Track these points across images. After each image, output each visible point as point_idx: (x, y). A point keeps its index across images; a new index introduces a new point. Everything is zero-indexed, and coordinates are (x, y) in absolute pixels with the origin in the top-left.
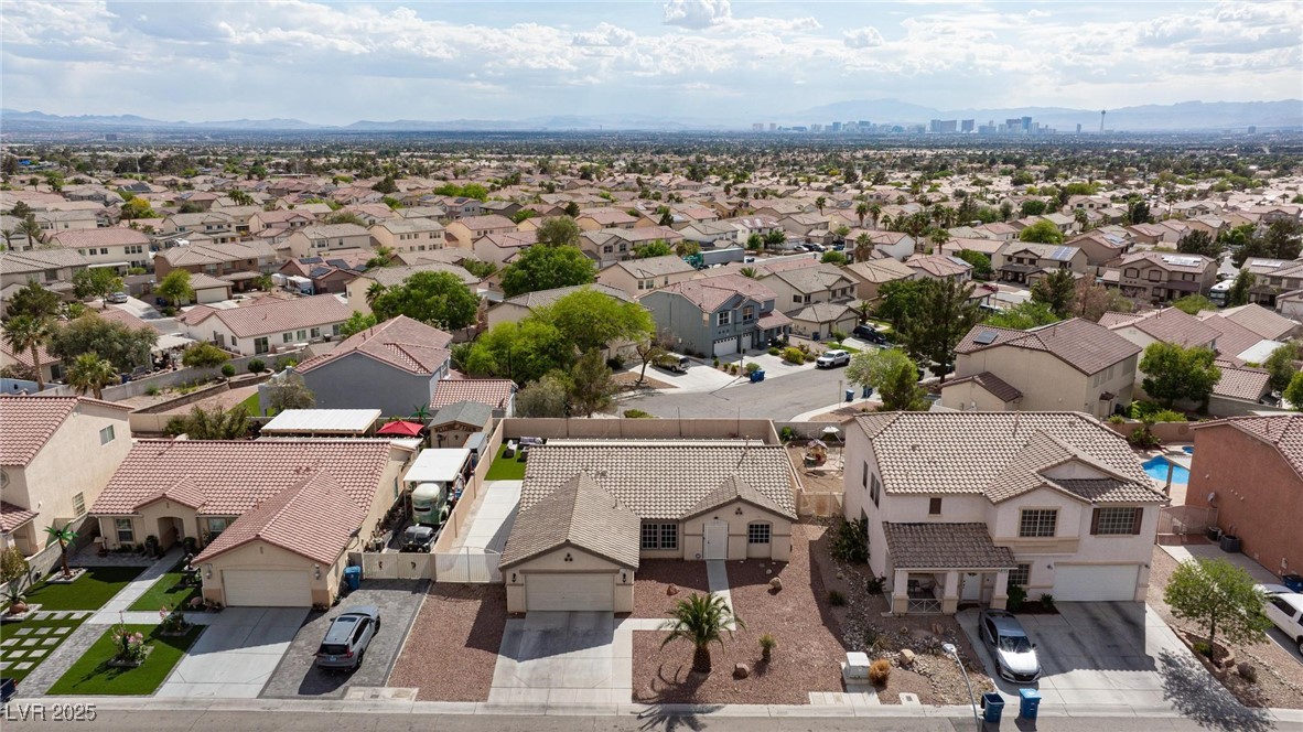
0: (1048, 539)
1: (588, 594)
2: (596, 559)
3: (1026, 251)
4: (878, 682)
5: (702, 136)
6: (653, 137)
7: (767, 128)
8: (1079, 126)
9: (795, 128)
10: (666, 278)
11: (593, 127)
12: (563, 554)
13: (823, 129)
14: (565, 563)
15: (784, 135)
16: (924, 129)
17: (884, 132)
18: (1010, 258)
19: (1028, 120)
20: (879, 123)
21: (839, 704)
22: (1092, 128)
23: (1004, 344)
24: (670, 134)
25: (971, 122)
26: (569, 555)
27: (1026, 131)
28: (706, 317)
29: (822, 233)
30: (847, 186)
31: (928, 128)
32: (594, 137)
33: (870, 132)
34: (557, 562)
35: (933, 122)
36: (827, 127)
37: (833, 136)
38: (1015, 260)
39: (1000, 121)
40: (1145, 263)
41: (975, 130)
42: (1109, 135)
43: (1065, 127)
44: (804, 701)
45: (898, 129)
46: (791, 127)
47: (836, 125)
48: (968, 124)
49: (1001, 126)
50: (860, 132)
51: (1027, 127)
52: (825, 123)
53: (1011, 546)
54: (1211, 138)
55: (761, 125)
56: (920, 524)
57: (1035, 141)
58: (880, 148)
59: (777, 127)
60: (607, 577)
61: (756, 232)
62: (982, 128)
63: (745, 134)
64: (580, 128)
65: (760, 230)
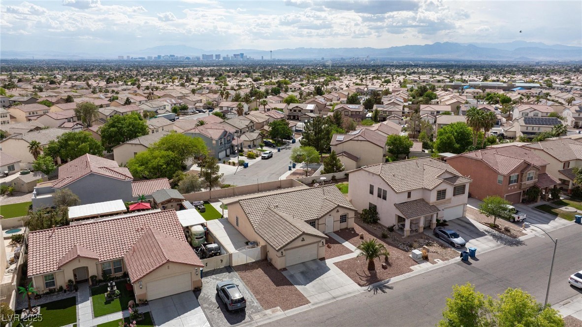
0: (444, 200)
1: (308, 254)
2: (313, 237)
3: (297, 107)
4: (425, 258)
5: (93, 62)
6: (66, 63)
7: (125, 58)
8: (262, 57)
9: (139, 58)
10: (163, 128)
11: (29, 57)
12: (301, 238)
13: (153, 58)
14: (301, 242)
15: (135, 62)
16: (200, 58)
17: (182, 60)
18: (291, 110)
19: (242, 54)
20: (179, 56)
21: (421, 269)
22: (267, 58)
23: (350, 140)
24: (75, 61)
25: (219, 55)
26: (303, 238)
27: (242, 59)
28: (214, 142)
29: (202, 105)
30: (187, 84)
31: (201, 58)
32: (31, 63)
33: (176, 60)
34: (299, 243)
35: (203, 55)
36: (155, 58)
37: (159, 62)
38: (293, 111)
39: (231, 55)
40: (342, 109)
41: (221, 59)
42: (274, 60)
43: (257, 58)
44: (411, 270)
45: (188, 58)
46: (137, 57)
47: (159, 57)
48: (218, 56)
49: (232, 57)
50: (171, 60)
51: (242, 58)
52: (154, 56)
53: (434, 204)
54: (310, 62)
55: (123, 57)
56: (406, 202)
57: (246, 63)
58: (184, 67)
59: (131, 57)
60: (316, 245)
61: (173, 105)
62: (224, 58)
63: (115, 61)
64: (19, 58)
65: (175, 105)
